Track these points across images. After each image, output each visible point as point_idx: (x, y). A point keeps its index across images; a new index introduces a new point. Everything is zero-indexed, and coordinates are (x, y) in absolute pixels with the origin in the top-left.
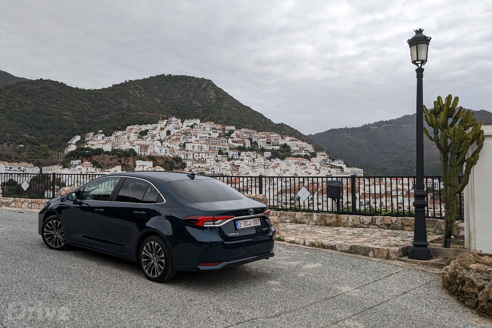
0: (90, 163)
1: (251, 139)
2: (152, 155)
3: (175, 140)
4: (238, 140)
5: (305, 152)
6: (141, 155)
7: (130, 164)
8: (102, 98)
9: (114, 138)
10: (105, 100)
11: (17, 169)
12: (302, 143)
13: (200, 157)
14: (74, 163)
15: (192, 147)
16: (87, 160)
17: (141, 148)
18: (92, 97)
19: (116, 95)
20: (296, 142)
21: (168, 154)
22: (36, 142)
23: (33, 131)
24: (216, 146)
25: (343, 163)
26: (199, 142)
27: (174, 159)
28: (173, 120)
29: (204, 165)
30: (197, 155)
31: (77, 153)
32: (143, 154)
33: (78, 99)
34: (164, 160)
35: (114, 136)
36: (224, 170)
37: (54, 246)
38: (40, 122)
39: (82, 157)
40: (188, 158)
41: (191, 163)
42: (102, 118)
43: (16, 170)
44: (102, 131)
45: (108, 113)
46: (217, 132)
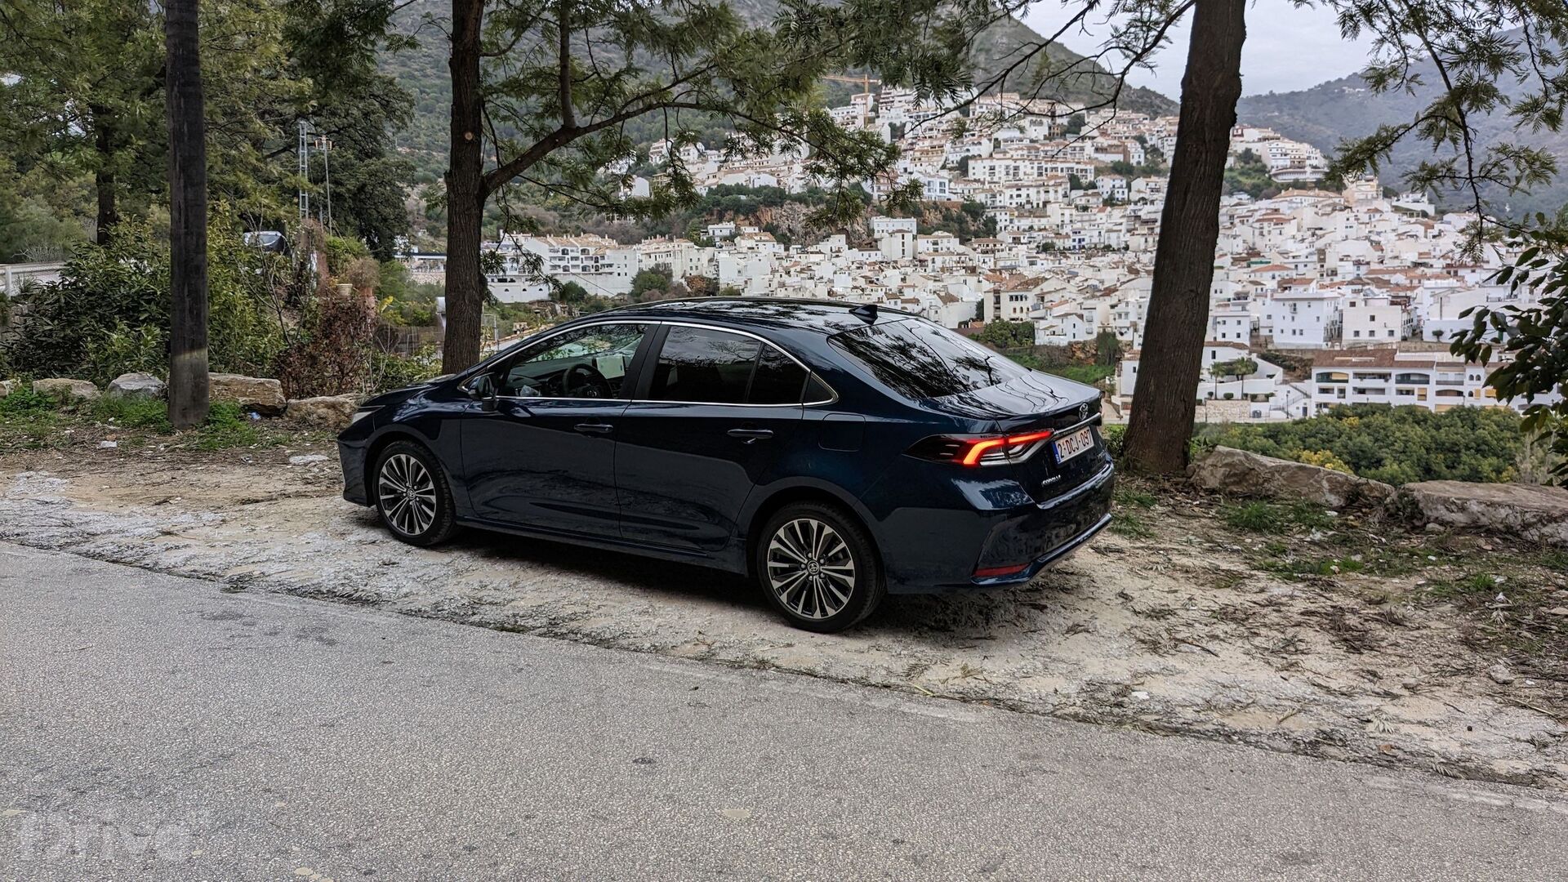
0: (761, 230)
1: (1141, 140)
3: (927, 151)
4: (1110, 146)
5: (1313, 173)
11: (579, 255)
12: (1297, 146)
13: (1023, 200)
15: (987, 170)
16: (747, 222)
20: (1281, 145)
21: (947, 195)
24: (1060, 166)
26: (1008, 156)
27: (964, 207)
28: (893, 92)
31: (718, 203)
34: (941, 212)
39: (733, 213)
40: (998, 204)
41: (1008, 217)
43: (577, 258)
46: (1041, 123)
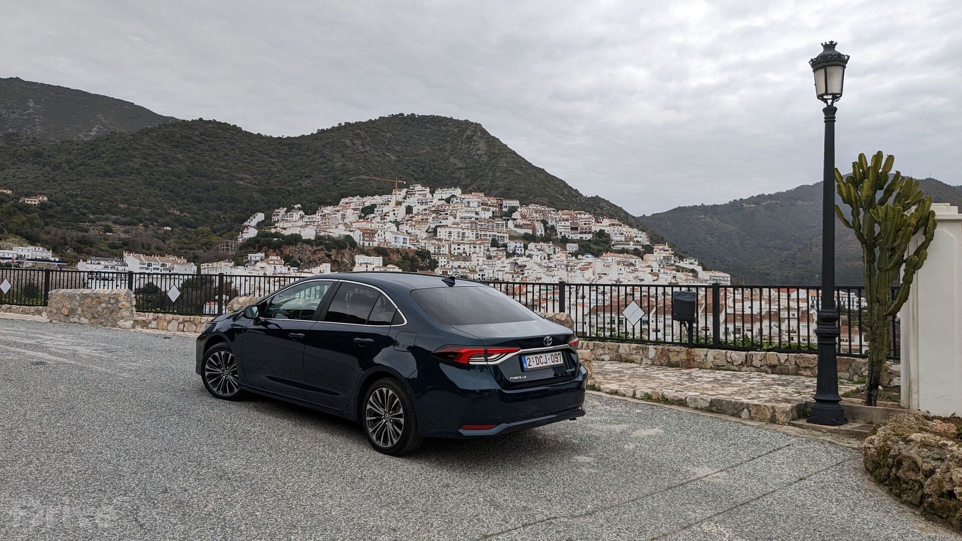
0: (279, 258)
1: (544, 222)
2: (382, 246)
3: (419, 222)
4: (524, 224)
5: (634, 245)
6: (363, 247)
7: (345, 260)
8: (300, 151)
9: (319, 217)
10: (305, 155)
11: (159, 267)
12: (630, 229)
13: (461, 251)
14: (253, 259)
15: (447, 234)
16: (275, 254)
17: (363, 234)
18: (283, 149)
19: (323, 146)
20: (620, 228)
21: (408, 245)
22: (191, 223)
23: (186, 204)
24: (488, 233)
25: (696, 263)
26: (460, 226)
27: (417, 253)
28: (416, 189)
29: (468, 263)
30: (457, 247)
31: (258, 242)
32: (366, 244)
33: (262, 153)
34: (401, 255)
35: (320, 214)
36: (500, 273)
37: (221, 393)
38: (198, 189)
39: (266, 248)
40: (442, 252)
41: (446, 260)
42: (300, 184)
43: (158, 269)
44: (299, 205)
45: (309, 176)
46: (489, 210)
